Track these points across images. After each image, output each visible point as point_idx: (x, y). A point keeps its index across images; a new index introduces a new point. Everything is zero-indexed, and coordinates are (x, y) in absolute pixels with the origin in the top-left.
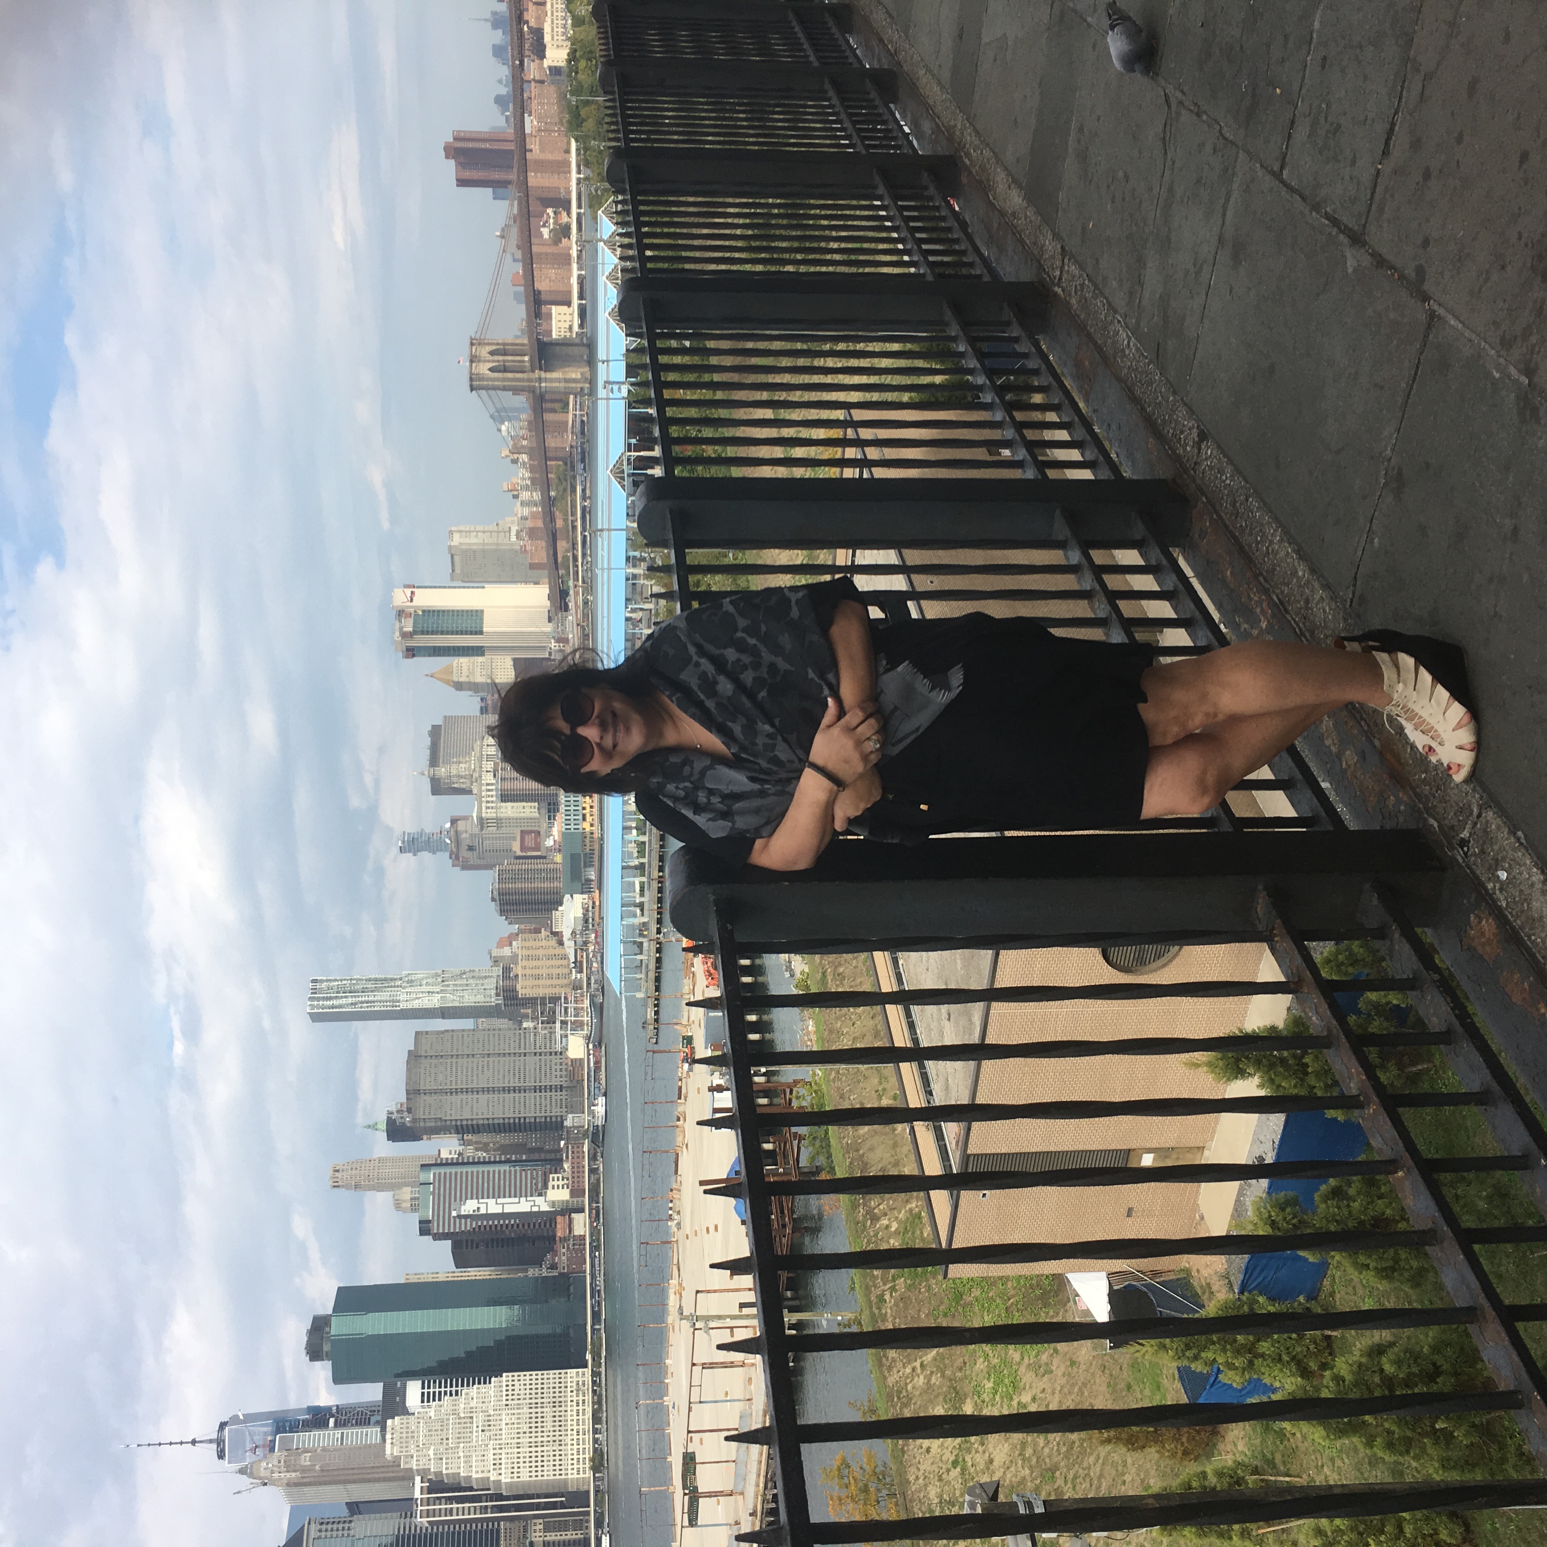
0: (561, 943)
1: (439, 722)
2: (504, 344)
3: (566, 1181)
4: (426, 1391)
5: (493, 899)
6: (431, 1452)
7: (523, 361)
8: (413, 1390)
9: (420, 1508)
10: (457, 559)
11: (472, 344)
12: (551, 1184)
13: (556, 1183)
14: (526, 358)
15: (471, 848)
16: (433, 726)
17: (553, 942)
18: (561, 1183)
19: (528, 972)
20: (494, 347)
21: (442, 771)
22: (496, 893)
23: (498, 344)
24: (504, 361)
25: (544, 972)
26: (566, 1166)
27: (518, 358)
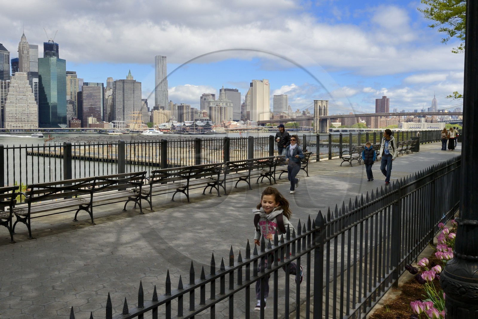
2: (327, 110)
3: (94, 122)
6: (16, 84)
7: (322, 115)
8: (36, 80)
10: (279, 97)
11: (326, 101)
12: (94, 118)
13: (94, 120)
14: (323, 115)
15: (205, 99)
16: (238, 90)
17: (168, 120)
18: (94, 121)
19: (160, 113)
20: (326, 107)
22: (183, 105)
23: (327, 108)
24: (322, 110)
25: (160, 118)
26: (98, 123)
27: (323, 113)
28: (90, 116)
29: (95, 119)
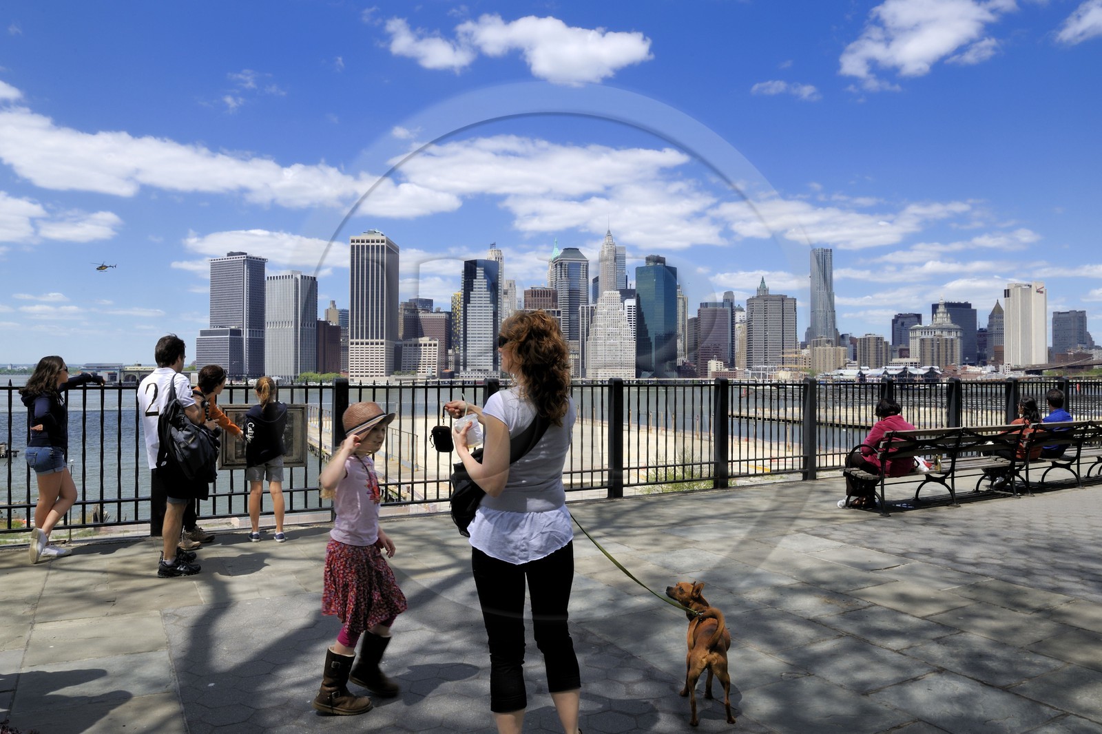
0: (840, 369)
1: (973, 307)
3: (720, 369)
4: (633, 307)
5: (866, 335)
6: (605, 310)
8: (632, 302)
9: (585, 306)
10: (1067, 315)
12: (719, 362)
13: (719, 365)
15: (903, 324)
16: (970, 304)
17: (842, 364)
18: (719, 367)
19: (827, 352)
21: (941, 309)
22: (869, 336)
25: (827, 360)
26: (727, 370)
28: (712, 358)
29: (721, 364)
